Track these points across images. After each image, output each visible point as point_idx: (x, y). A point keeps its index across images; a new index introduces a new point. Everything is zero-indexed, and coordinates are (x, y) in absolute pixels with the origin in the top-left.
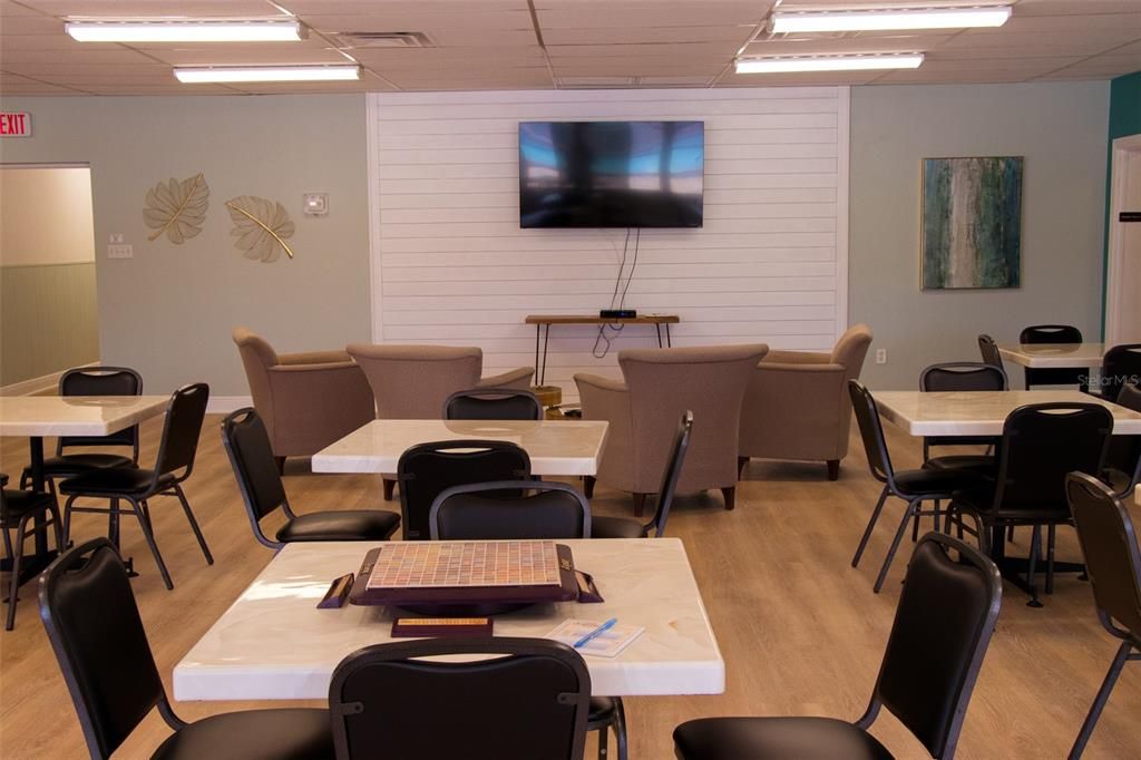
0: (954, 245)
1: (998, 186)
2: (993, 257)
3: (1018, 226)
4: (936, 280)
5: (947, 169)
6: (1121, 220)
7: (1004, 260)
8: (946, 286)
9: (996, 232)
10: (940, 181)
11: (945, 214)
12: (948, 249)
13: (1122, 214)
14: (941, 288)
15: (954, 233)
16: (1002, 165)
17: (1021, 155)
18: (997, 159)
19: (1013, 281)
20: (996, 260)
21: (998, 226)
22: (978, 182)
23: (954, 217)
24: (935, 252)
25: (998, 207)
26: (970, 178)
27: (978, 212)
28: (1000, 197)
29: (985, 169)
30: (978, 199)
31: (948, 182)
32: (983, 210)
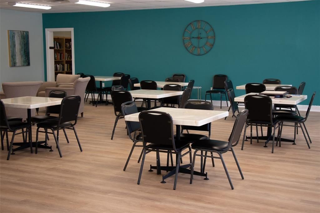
0: (17, 54)
1: (24, 39)
2: (25, 58)
3: (29, 49)
4: (14, 64)
5: (14, 33)
6: (50, 49)
7: (27, 58)
8: (16, 66)
9: (25, 51)
10: (13, 37)
11: (14, 46)
12: (16, 55)
13: (50, 47)
14: (15, 66)
15: (17, 51)
16: (25, 33)
17: (28, 31)
18: (24, 31)
19: (29, 64)
20: (26, 58)
21: (25, 49)
22: (20, 37)
23: (16, 46)
24: (13, 56)
25: (25, 44)
26: (19, 36)
27: (21, 46)
28: (25, 41)
29: (22, 34)
30: (21, 42)
31: (15, 37)
32: (22, 45)
